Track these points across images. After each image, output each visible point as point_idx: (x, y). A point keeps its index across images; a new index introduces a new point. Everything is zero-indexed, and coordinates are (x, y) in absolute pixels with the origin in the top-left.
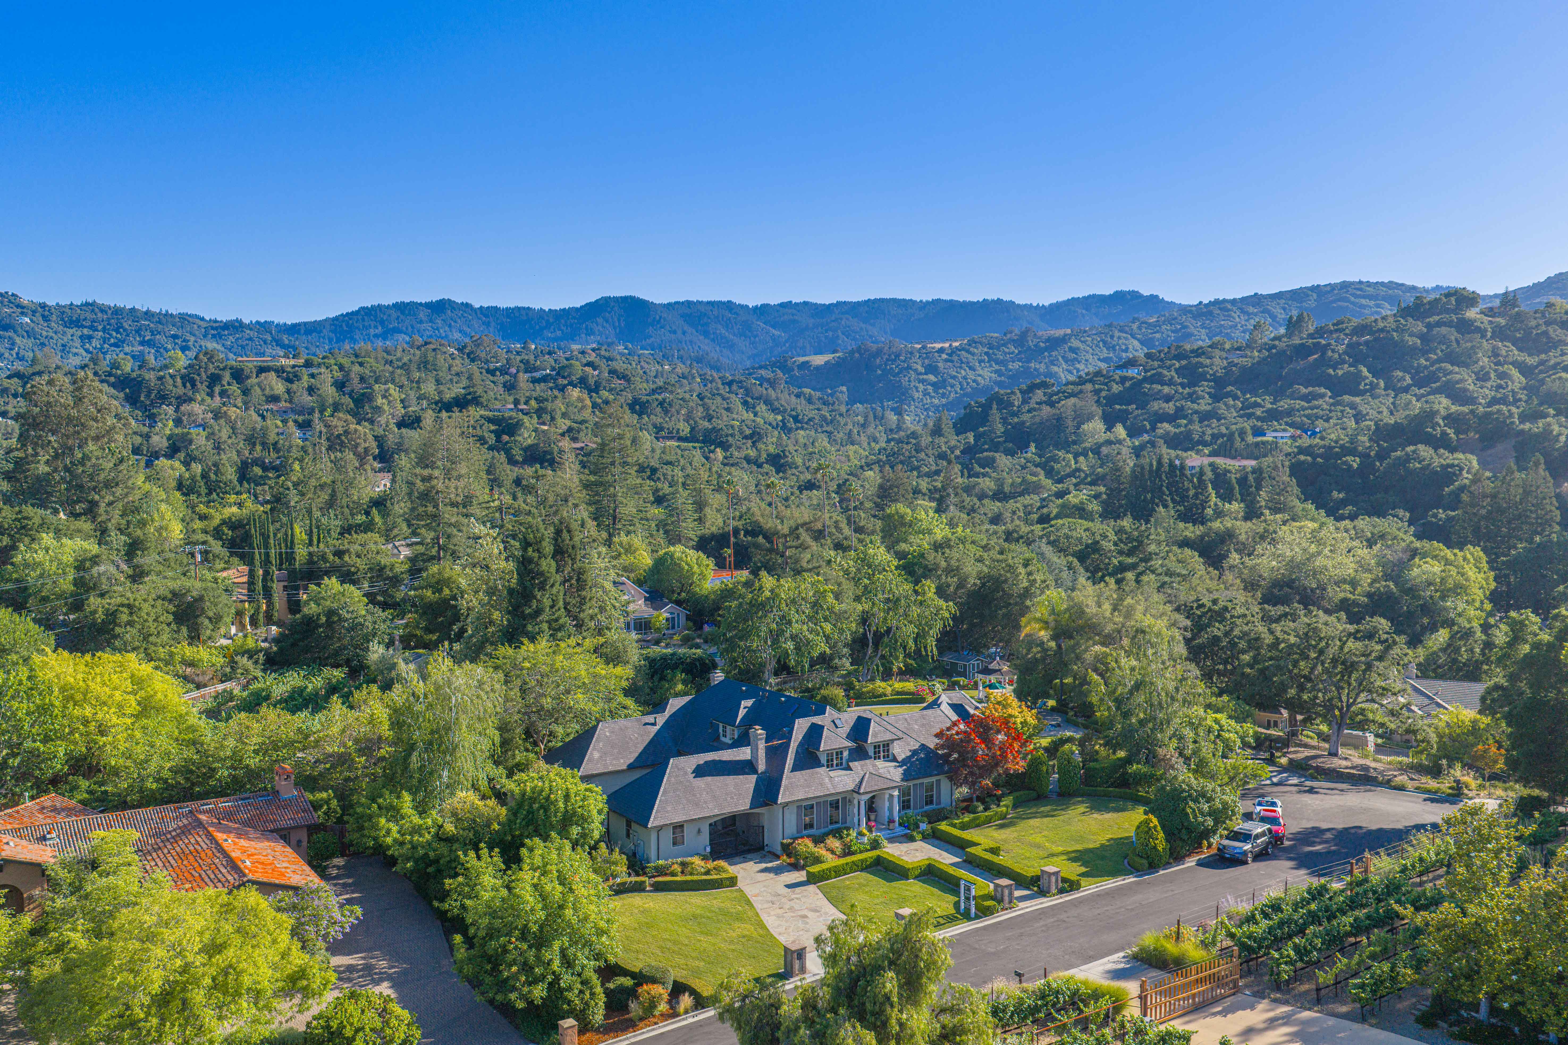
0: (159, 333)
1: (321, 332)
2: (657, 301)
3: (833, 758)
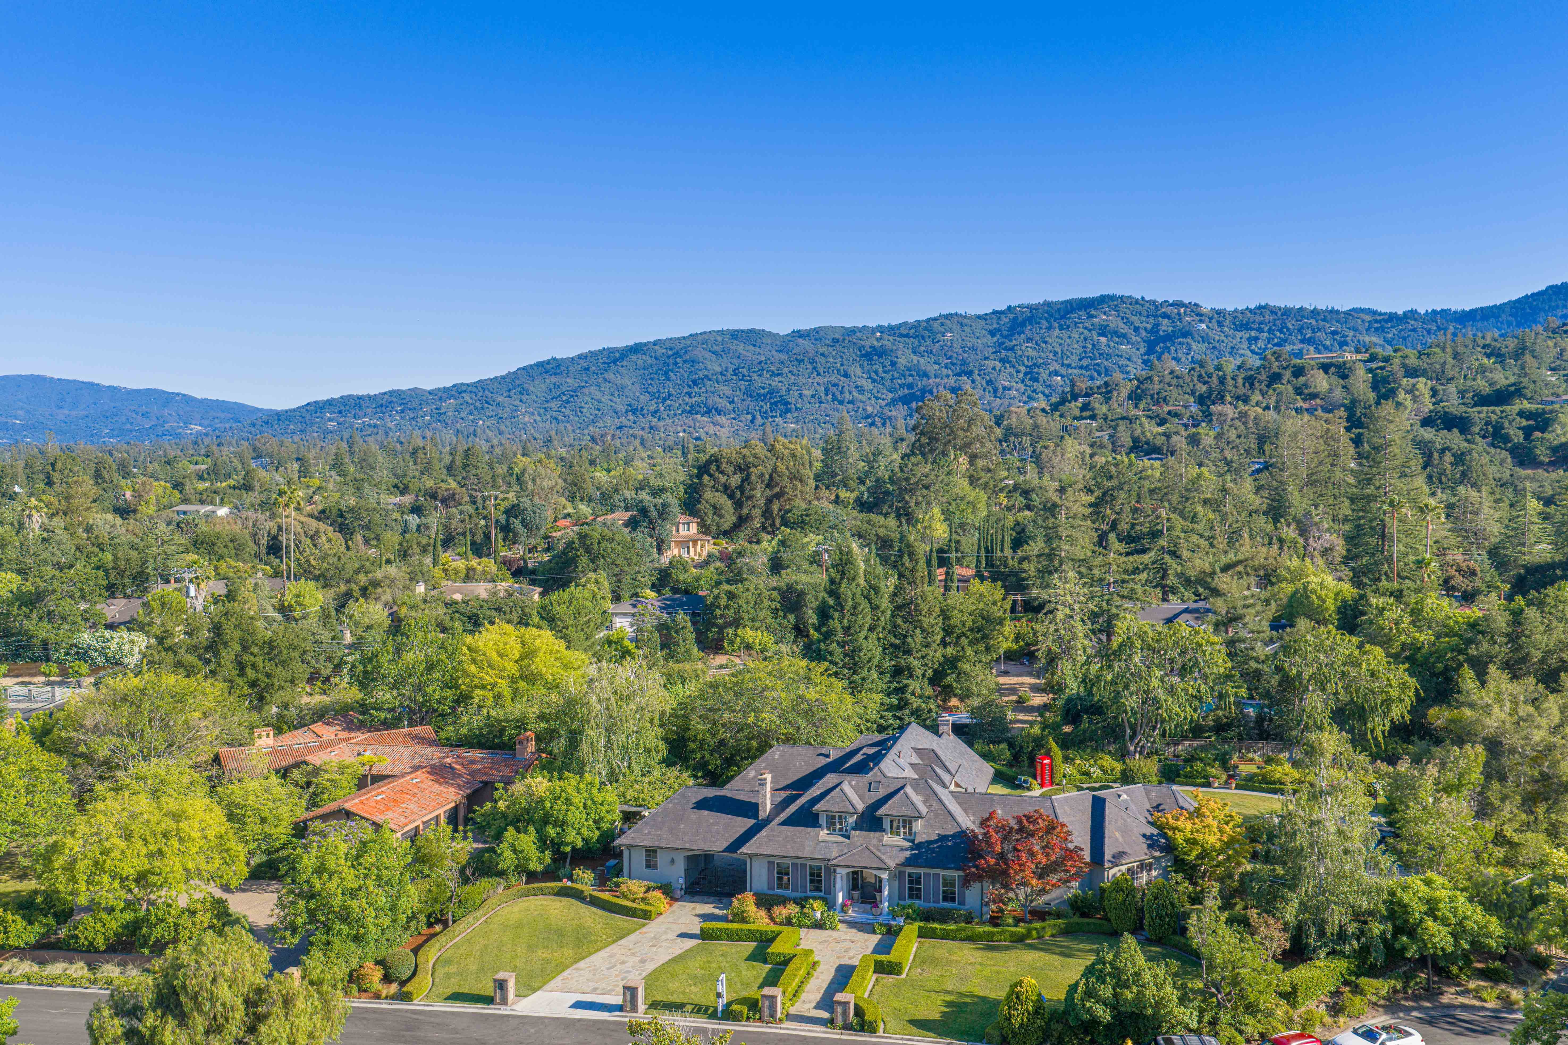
0: (1319, 330)
1: (1499, 316)
3: (835, 821)
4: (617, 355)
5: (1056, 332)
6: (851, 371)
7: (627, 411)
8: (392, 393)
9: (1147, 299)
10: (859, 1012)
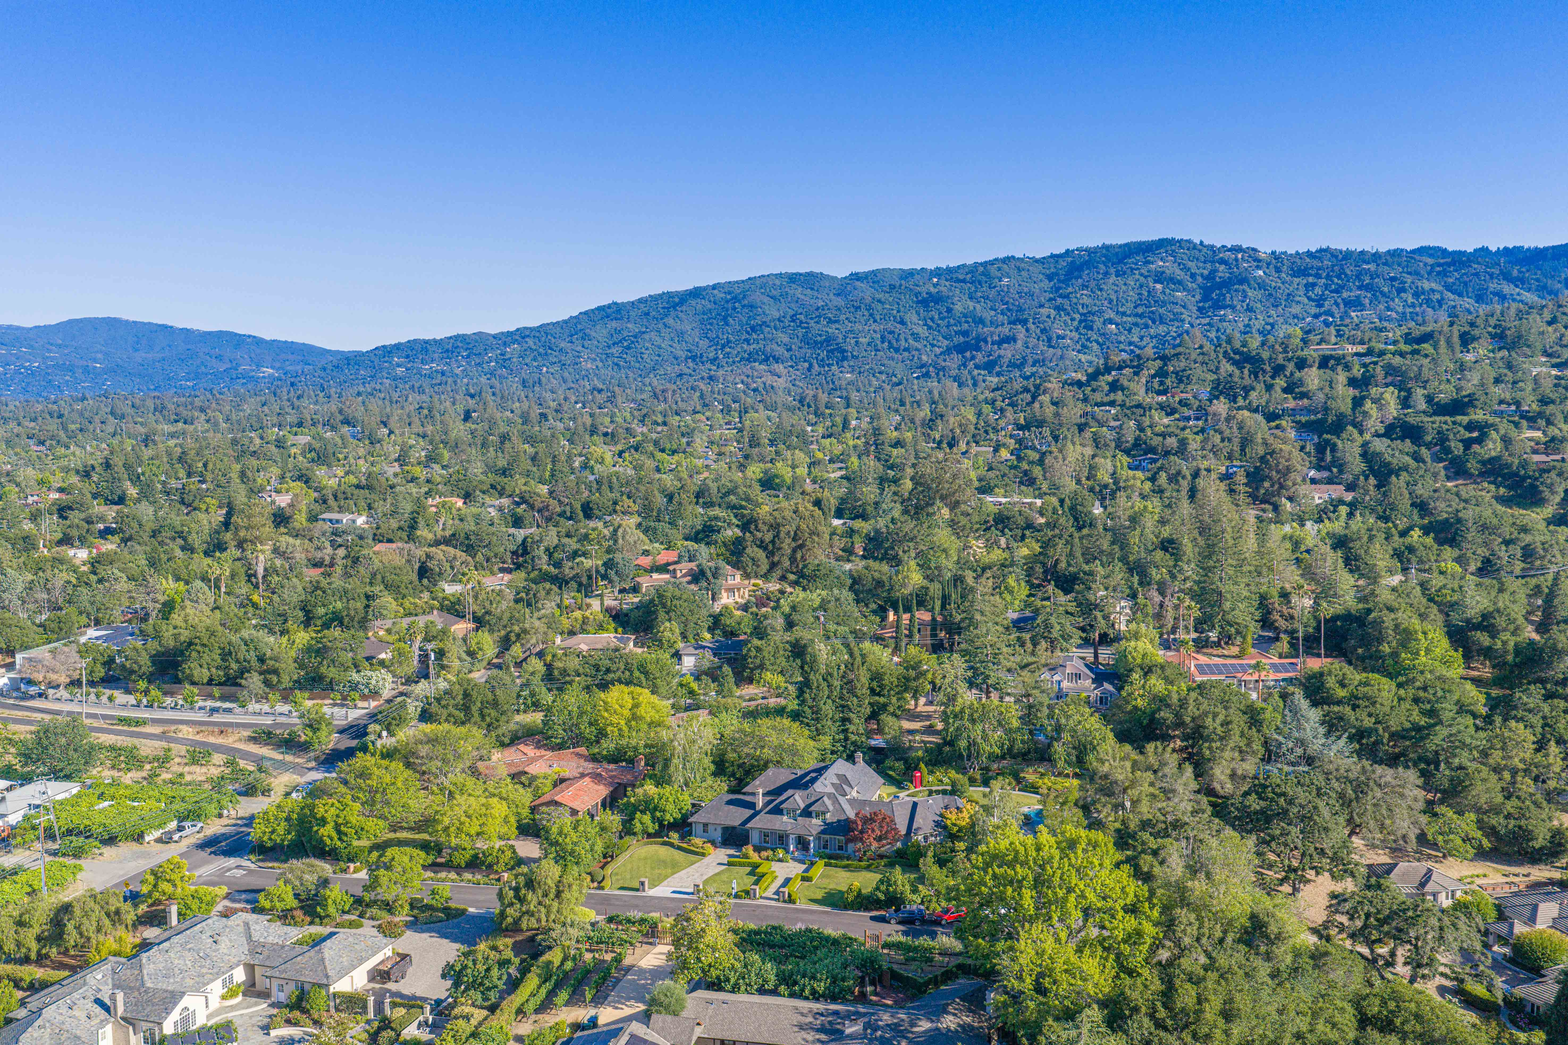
0: (1379, 275)
3: (791, 812)
4: (677, 300)
5: (1113, 279)
6: (907, 318)
7: (687, 358)
8: (457, 337)
9: (1206, 243)
10: (790, 896)
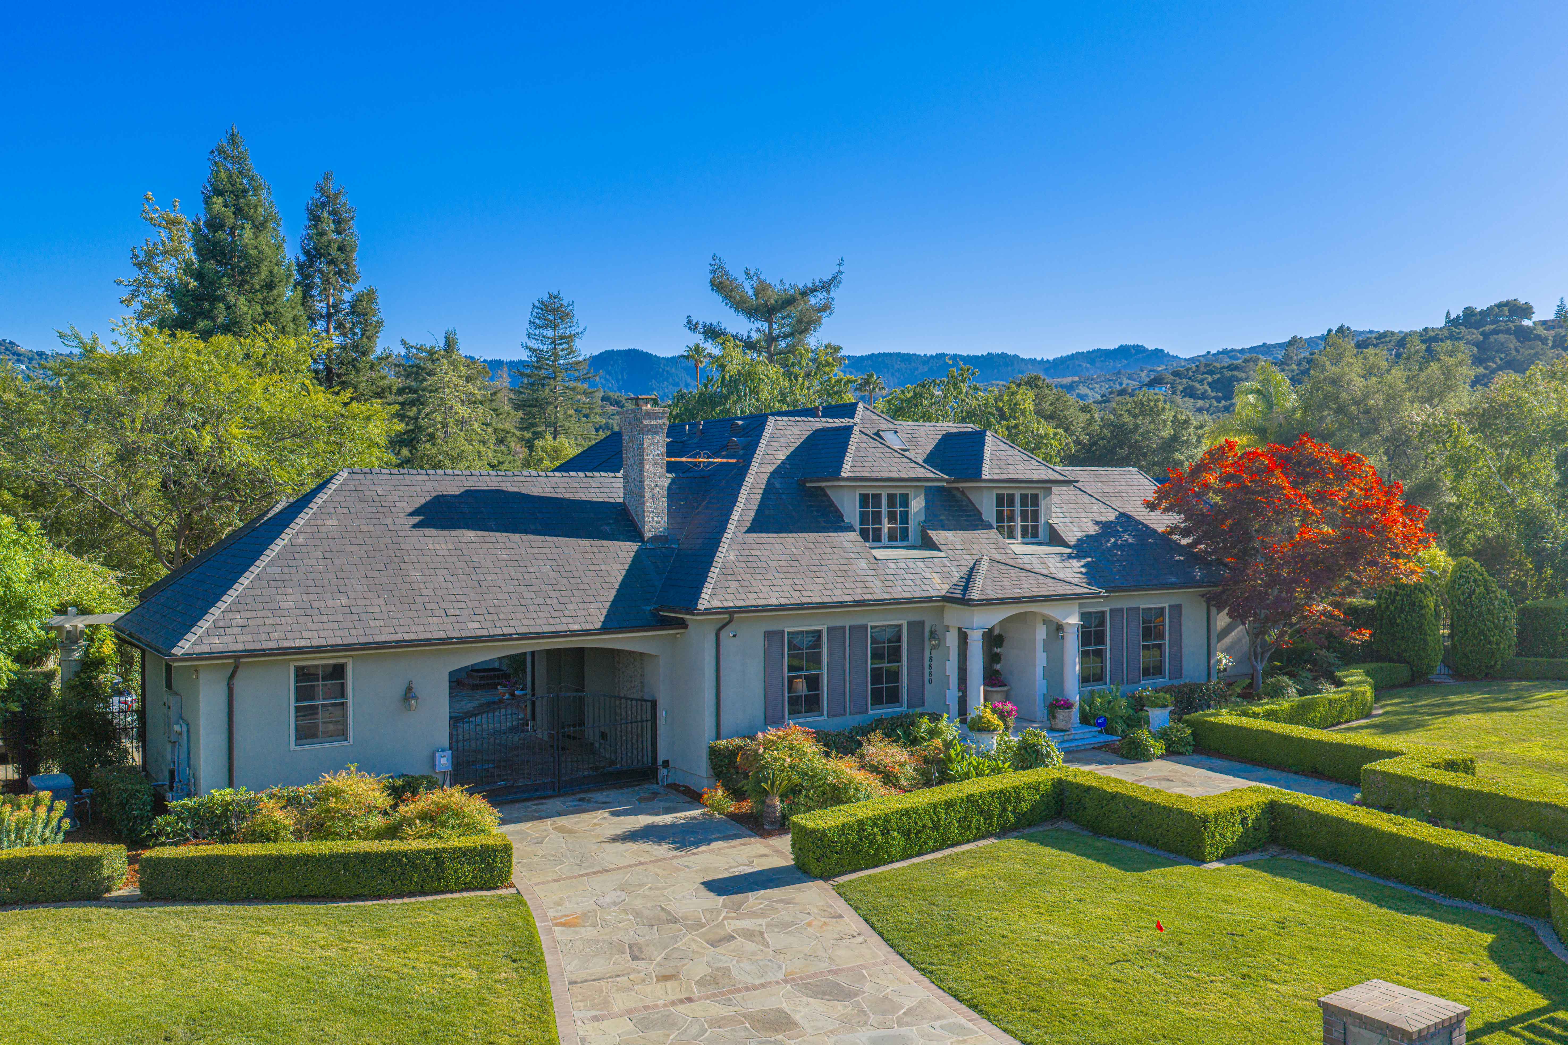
2: (661, 355)
